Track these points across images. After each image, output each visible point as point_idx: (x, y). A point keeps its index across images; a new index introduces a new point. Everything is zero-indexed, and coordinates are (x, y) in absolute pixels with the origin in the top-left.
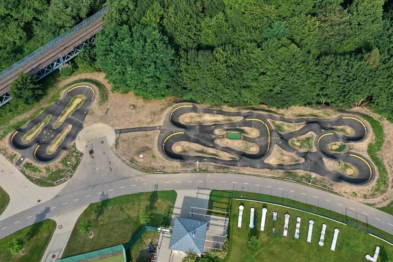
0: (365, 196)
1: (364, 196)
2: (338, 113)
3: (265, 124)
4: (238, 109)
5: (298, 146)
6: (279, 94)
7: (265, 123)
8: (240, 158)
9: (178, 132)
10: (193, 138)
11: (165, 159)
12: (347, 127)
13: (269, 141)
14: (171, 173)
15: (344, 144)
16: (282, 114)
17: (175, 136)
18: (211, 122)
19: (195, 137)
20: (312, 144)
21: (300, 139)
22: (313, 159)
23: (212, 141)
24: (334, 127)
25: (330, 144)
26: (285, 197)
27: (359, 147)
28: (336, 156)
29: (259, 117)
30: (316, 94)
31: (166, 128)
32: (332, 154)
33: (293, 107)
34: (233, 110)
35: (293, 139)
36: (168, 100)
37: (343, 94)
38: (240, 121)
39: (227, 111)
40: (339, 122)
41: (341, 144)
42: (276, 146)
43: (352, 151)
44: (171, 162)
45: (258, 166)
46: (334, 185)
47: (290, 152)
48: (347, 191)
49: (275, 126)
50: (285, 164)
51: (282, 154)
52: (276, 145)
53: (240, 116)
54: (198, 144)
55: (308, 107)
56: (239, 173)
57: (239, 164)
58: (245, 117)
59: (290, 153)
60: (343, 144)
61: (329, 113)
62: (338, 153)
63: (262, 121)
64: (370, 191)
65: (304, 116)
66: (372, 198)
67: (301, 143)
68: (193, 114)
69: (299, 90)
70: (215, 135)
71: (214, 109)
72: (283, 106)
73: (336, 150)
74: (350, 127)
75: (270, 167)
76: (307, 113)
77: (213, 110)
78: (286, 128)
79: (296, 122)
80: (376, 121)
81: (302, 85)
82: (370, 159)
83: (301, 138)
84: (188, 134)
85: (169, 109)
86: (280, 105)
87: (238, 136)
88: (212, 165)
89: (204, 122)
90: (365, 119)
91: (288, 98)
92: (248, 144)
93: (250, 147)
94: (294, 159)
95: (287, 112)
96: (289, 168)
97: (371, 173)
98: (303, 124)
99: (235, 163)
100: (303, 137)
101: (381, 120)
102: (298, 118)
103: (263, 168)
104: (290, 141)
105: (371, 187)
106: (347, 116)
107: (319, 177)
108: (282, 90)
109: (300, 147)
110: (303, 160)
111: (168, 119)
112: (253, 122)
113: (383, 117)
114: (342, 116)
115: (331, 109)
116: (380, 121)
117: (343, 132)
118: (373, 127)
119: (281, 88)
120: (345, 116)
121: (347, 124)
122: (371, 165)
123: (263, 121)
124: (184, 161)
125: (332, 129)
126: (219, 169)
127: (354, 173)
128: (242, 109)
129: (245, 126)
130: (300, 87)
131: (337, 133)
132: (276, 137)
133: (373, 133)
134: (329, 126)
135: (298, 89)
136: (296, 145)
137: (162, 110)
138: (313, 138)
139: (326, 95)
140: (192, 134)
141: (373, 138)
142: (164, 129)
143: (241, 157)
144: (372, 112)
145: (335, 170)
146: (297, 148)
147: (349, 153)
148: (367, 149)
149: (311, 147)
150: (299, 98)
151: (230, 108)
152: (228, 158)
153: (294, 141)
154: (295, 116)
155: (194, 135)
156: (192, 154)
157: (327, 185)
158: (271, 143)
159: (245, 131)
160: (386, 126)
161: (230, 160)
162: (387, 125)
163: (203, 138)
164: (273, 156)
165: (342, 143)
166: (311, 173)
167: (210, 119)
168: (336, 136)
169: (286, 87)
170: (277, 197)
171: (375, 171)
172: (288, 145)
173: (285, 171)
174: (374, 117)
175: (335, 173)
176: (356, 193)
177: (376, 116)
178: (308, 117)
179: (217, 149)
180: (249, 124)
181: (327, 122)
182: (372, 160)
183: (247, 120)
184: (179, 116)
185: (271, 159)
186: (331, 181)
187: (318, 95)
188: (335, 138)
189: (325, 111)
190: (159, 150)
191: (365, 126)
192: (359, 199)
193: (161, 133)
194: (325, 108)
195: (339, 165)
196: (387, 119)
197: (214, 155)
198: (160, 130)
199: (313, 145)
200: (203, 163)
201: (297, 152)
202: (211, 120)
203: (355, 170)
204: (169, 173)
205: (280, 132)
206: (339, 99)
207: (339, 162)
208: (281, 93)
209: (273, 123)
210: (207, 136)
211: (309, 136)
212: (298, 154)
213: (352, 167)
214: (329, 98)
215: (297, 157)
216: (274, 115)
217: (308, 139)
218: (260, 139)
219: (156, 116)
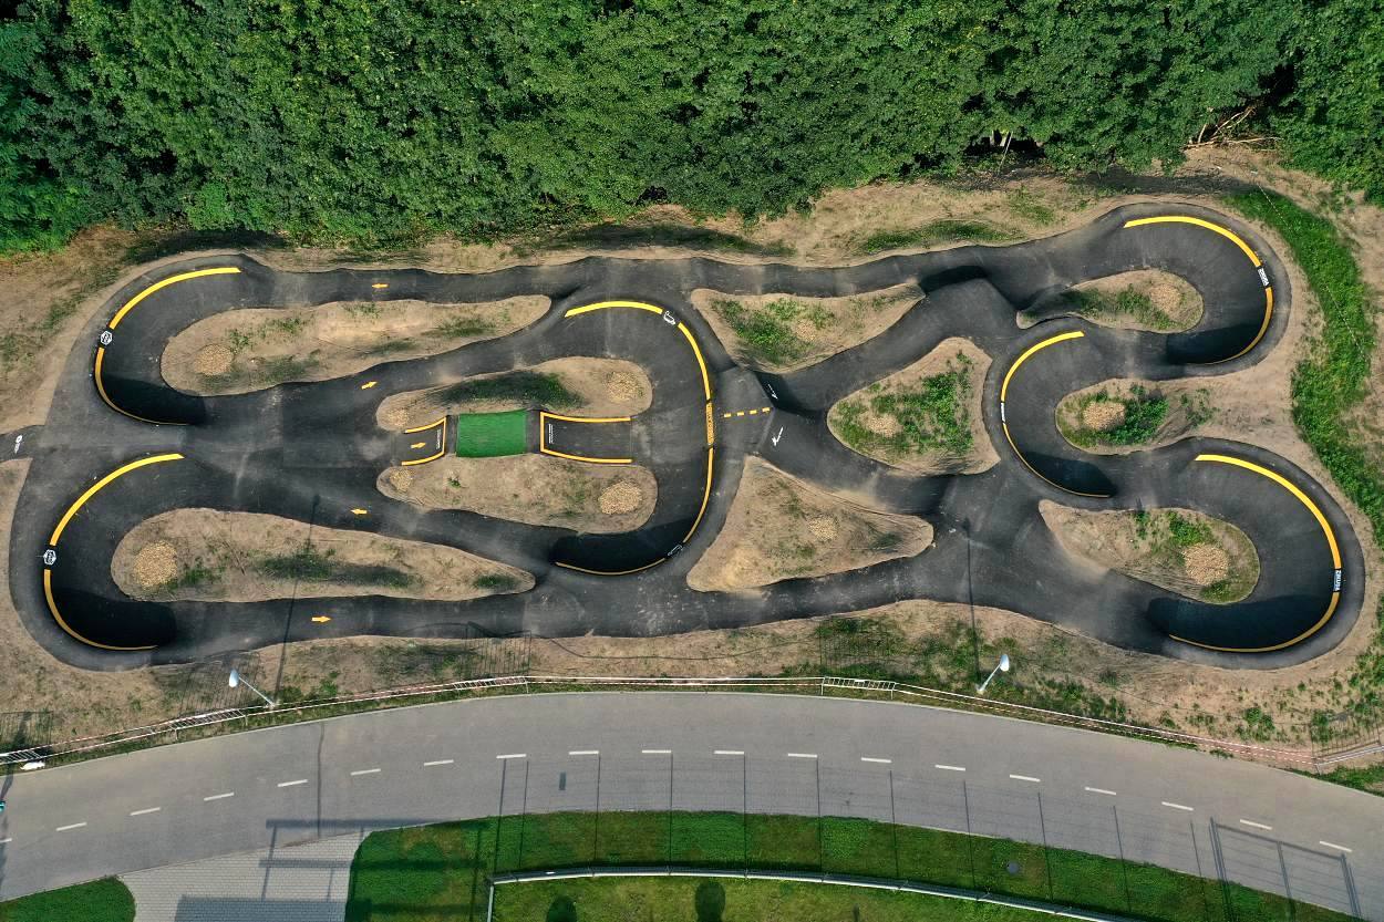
0: (1320, 727)
1: (1314, 722)
2: (1097, 198)
3: (681, 326)
4: (515, 249)
5: (884, 441)
6: (740, 127)
7: (678, 316)
8: (540, 580)
9: (144, 456)
10: (245, 480)
11: (48, 659)
12: (1155, 274)
13: (711, 441)
14: (98, 753)
15: (1149, 386)
16: (779, 249)
17: (132, 483)
18: (360, 353)
19: (257, 474)
20: (965, 417)
21: (892, 391)
22: (982, 516)
23: (364, 478)
24: (1082, 286)
25: (1071, 398)
26: (832, 809)
27: (1243, 401)
28: (1112, 471)
29: (640, 283)
30: (959, 99)
31: (65, 438)
32: (1092, 462)
33: (836, 194)
34: (489, 258)
35: (852, 397)
36: (98, 247)
37: (1129, 80)
38: (532, 326)
39: (452, 270)
40: (1107, 250)
41: (1133, 389)
42: (752, 465)
43: (1206, 430)
44: (91, 674)
45: (654, 618)
46: (1126, 678)
47: (841, 486)
48: (1210, 706)
49: (740, 328)
50: (820, 569)
51: (793, 509)
52: (750, 459)
53: (528, 291)
54: (275, 513)
55: (922, 182)
56: (535, 687)
57: (531, 619)
58: (559, 297)
59: (845, 495)
60: (1147, 392)
61: (1043, 202)
62: (1127, 450)
63: (659, 311)
64: (1346, 687)
65: (900, 240)
66: (1362, 726)
67: (899, 417)
68: (248, 318)
69: (862, 88)
70: (383, 435)
71: (375, 266)
72: (775, 202)
73: (1112, 432)
74: (1171, 277)
75: (726, 614)
76: (920, 220)
77: (370, 274)
78: (803, 330)
79: (864, 287)
80: (1307, 218)
81: (878, 51)
82: (1315, 469)
83: (899, 384)
84: (213, 460)
85: (94, 306)
86: (756, 198)
87: (519, 428)
88: (363, 651)
89: (316, 364)
90: (1250, 214)
91: (801, 151)
92: (582, 472)
93: (597, 486)
94: (871, 526)
95: (808, 228)
96: (842, 596)
97: (1338, 564)
98: (901, 297)
99: (508, 618)
100: (912, 376)
101: (1337, 209)
102: (869, 259)
103: (683, 630)
104: (834, 413)
105: (1352, 662)
106: (1148, 209)
107: (1027, 629)
108: (751, 99)
109: (898, 444)
110: (923, 535)
111: (81, 375)
112: (609, 319)
113: (1345, 186)
114: (1124, 214)
115: (1053, 175)
116: (1332, 216)
117: (1136, 311)
118: (1303, 258)
119: (749, 89)
120: (1136, 210)
121: (1153, 256)
122: (1331, 508)
123: (665, 307)
124: (181, 654)
125: (1072, 300)
126: (410, 670)
127: (1230, 573)
128: (538, 246)
129: (564, 356)
130: (865, 66)
131: (1104, 321)
132: (747, 406)
133: (1311, 296)
134: (1051, 282)
135: (859, 80)
136: (871, 433)
137: (57, 316)
138: (971, 375)
139: (1025, 96)
140: (236, 457)
141: (1316, 325)
142: (53, 450)
143: (540, 567)
144: (1282, 164)
145: (1120, 565)
146: (880, 454)
147: (1188, 446)
148: (1287, 405)
149: (962, 441)
150: (866, 138)
151: (472, 249)
152: (463, 587)
153: (862, 409)
154: (853, 249)
155: (254, 457)
156: (240, 591)
157: (1086, 683)
158: (720, 449)
159: (566, 385)
160: (1371, 241)
161: (475, 600)
162: (1375, 235)
163: (309, 469)
164: (743, 535)
165: (1139, 383)
166: (979, 611)
167: (350, 339)
168: (1099, 347)
169: (778, 78)
170: (783, 818)
171: (1357, 542)
172: (822, 439)
173: (817, 621)
174: (1294, 194)
175: (1123, 586)
176: (1265, 711)
177: (1303, 188)
178: (927, 247)
179: (398, 532)
180: (585, 340)
181: (1041, 260)
182: (1327, 474)
183: (571, 313)
184: (159, 345)
185: (725, 559)
186: (1103, 649)
187: (975, 103)
188: (1099, 356)
189: (1021, 194)
190: (15, 602)
191: (1260, 257)
192: (1288, 754)
193: (33, 475)
194: (1015, 177)
195: (1142, 532)
196: (1368, 198)
197: (377, 574)
198: (29, 459)
199: (976, 423)
200: (306, 646)
201: (881, 478)
202: (357, 339)
203: (1235, 551)
204: (86, 756)
205: (774, 361)
206: (1102, 116)
207: (1140, 514)
208: (750, 122)
209: (729, 312)
210: (334, 451)
211: (941, 368)
212: (890, 489)
213: (1215, 533)
214: (1038, 115)
215: (886, 518)
216: (731, 258)
217: (940, 385)
218: (658, 427)
219: (18, 364)
